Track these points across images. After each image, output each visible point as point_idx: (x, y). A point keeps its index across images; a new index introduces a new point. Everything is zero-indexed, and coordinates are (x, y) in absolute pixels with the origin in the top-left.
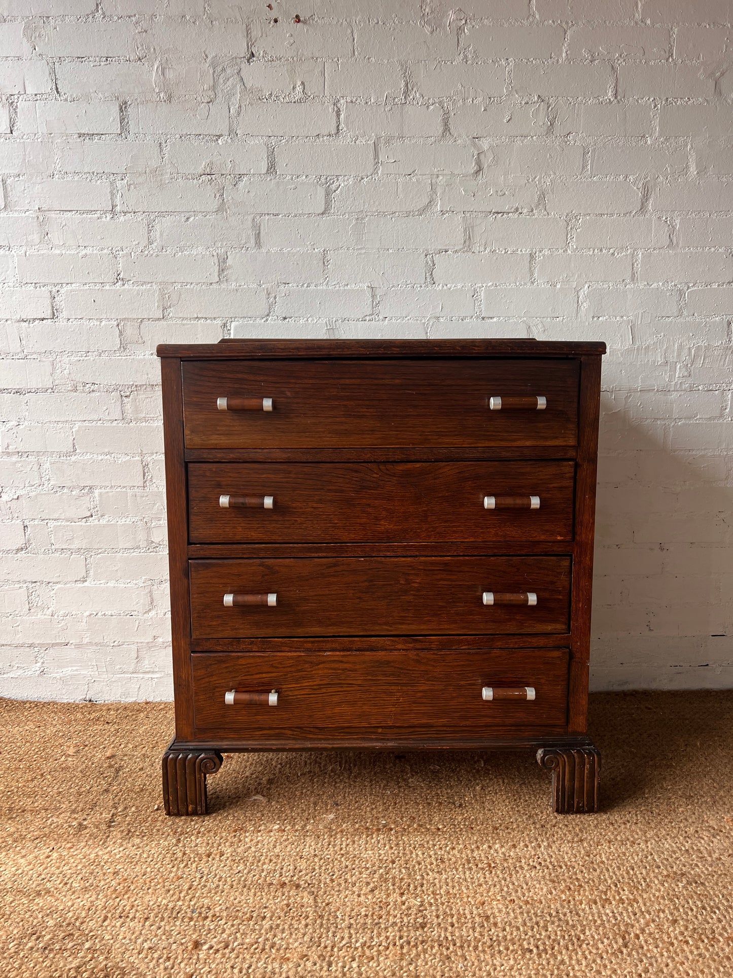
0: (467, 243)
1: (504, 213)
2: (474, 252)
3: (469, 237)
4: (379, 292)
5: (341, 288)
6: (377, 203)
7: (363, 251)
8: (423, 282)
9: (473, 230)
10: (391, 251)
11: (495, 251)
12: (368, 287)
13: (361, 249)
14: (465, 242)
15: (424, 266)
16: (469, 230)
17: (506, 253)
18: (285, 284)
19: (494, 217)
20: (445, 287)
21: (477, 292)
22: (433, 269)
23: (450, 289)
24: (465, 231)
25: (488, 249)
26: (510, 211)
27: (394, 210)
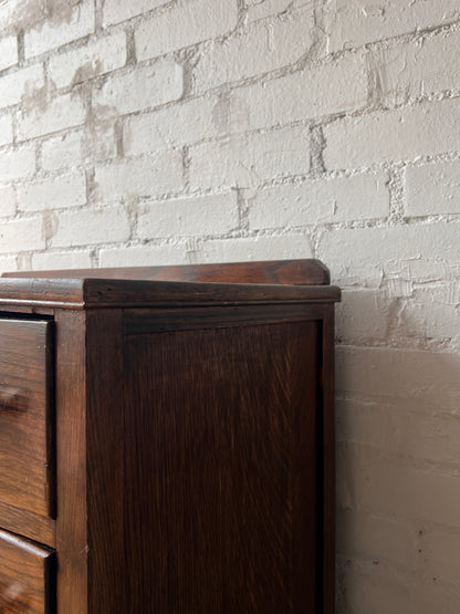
0: (375, 96)
1: (440, 27)
2: (387, 109)
3: (379, 85)
4: (247, 195)
5: (203, 195)
6: (243, 67)
7: (228, 139)
8: (306, 171)
9: (384, 73)
10: (262, 132)
11: (426, 98)
12: (233, 188)
13: (225, 137)
14: (370, 95)
15: (308, 145)
16: (377, 73)
17: (445, 97)
18: (146, 197)
19: (421, 39)
20: (341, 175)
21: (395, 176)
22: (323, 149)
23: (348, 176)
24: (370, 75)
25: (412, 99)
26: (450, 20)
27: (264, 71)
